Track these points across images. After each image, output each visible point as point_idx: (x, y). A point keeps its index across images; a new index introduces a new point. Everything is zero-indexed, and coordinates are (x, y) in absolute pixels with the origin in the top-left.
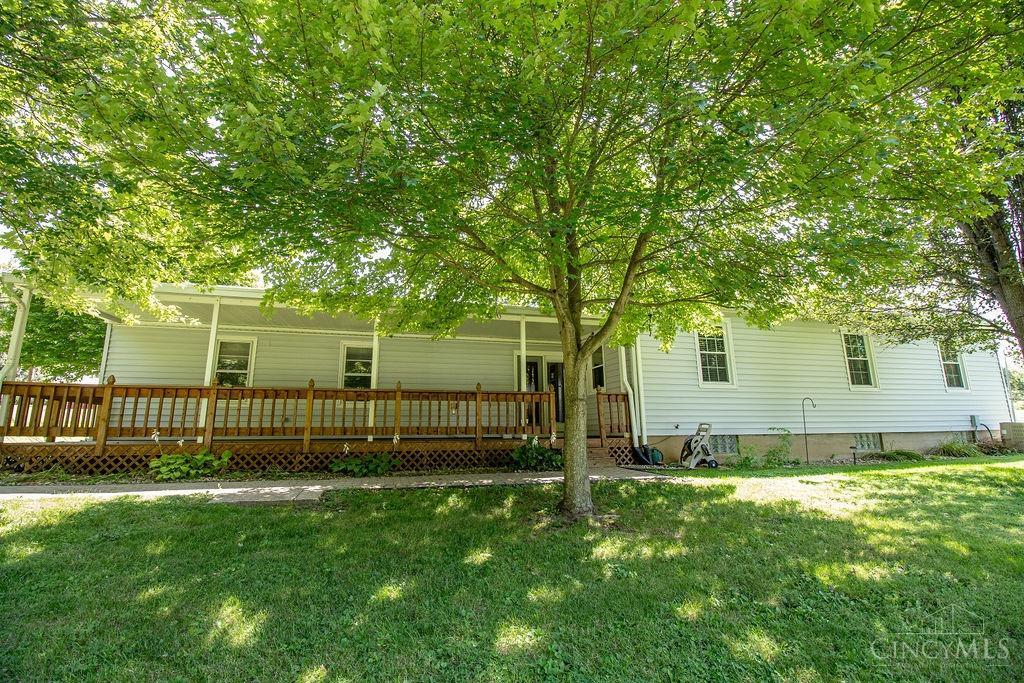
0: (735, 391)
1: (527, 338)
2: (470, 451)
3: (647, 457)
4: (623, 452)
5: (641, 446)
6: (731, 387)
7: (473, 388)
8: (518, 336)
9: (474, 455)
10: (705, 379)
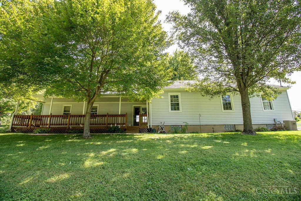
0: (181, 113)
1: (121, 101)
2: (105, 129)
3: (151, 131)
4: (145, 130)
5: (150, 128)
6: (180, 112)
7: (106, 114)
8: (119, 101)
9: (106, 130)
10: (172, 109)
